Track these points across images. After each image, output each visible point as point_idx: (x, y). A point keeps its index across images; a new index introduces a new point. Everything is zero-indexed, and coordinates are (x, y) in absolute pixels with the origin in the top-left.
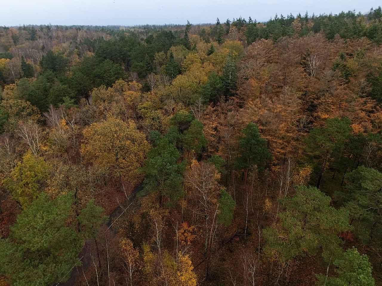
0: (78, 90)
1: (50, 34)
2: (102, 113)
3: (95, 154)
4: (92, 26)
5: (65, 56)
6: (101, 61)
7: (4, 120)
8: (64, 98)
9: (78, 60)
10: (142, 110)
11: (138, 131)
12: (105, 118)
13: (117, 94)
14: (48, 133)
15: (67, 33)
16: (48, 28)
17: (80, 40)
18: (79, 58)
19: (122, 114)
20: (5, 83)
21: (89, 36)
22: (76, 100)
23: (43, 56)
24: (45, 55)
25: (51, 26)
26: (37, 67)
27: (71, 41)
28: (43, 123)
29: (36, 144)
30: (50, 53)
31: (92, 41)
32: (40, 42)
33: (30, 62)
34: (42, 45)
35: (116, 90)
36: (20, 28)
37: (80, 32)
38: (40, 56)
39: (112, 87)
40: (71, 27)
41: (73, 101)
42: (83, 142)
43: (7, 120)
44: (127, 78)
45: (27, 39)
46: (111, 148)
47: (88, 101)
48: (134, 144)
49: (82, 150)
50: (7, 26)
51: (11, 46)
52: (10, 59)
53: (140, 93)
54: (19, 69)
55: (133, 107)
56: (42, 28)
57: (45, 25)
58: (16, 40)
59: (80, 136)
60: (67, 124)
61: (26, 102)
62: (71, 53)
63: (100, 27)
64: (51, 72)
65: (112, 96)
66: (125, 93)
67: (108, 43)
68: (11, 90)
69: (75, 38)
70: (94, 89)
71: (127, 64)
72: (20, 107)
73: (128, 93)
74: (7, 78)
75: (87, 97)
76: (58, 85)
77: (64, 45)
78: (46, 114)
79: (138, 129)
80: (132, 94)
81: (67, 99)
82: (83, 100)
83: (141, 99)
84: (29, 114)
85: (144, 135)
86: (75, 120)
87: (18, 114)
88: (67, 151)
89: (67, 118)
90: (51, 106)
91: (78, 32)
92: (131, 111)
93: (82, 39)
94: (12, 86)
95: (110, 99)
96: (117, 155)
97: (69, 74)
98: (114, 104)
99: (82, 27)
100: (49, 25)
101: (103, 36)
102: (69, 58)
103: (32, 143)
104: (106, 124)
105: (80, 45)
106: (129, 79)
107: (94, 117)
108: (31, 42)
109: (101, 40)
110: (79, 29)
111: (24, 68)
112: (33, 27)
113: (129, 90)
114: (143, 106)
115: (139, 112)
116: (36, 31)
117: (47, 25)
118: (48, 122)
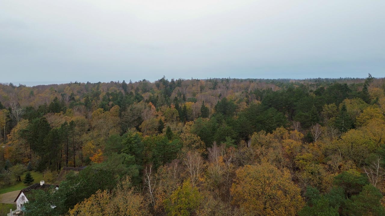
0: (240, 133)
1: (228, 85)
2: (258, 157)
3: (244, 197)
4: (263, 79)
5: (235, 103)
6: (266, 109)
7: (179, 149)
8: (227, 138)
9: (246, 107)
10: (300, 161)
11: (292, 183)
12: (260, 162)
13: (276, 140)
14: (207, 166)
15: (242, 85)
16: (228, 80)
17: (251, 91)
18: (246, 105)
19: (278, 161)
20: (187, 120)
21: (259, 88)
22: (236, 140)
23: (218, 102)
24: (220, 101)
25: (230, 79)
26: (212, 111)
27: (244, 91)
28: (206, 157)
29: (196, 174)
30: (224, 100)
31: (261, 91)
32: (219, 91)
33: (208, 106)
34: (219, 93)
35: (276, 137)
36: (207, 81)
37: (253, 83)
38: (216, 101)
39: (271, 133)
40: (246, 80)
41: (233, 141)
42: (235, 182)
43: (181, 149)
44: (289, 126)
45: (210, 89)
46: (260, 194)
47: (247, 144)
48: (286, 196)
49: (232, 190)
50: (199, 79)
51: (198, 93)
52: (195, 103)
53: (300, 143)
54: (199, 111)
55: (291, 156)
56: (222, 80)
57: (225, 79)
58: (202, 88)
59: (233, 175)
60: (224, 161)
61: (197, 136)
62: (241, 101)
63: (271, 80)
64: (221, 115)
65: (270, 142)
66: (284, 141)
67: (276, 94)
68: (190, 126)
69: (247, 89)
70: (254, 133)
71: (291, 113)
72: (192, 140)
73: (287, 141)
74: (189, 117)
75: (247, 140)
76: (225, 126)
77: (237, 94)
78: (209, 149)
79: (293, 180)
80: (292, 143)
81: (228, 139)
82: (243, 142)
83: (301, 149)
84: (197, 148)
85: (299, 189)
86: (232, 159)
87: (189, 146)
88: (219, 187)
89: (225, 155)
90: (215, 143)
91: (250, 84)
92: (287, 160)
93: (253, 90)
94: (191, 123)
95: (268, 145)
96: (266, 204)
97: (235, 118)
98: (271, 150)
99: (255, 80)
100: (229, 78)
101: (272, 88)
102: (238, 104)
103: (193, 172)
104: (260, 168)
105: (250, 94)
106: (291, 128)
107: (249, 159)
108: (213, 90)
109: (269, 90)
110: (251, 81)
111: (203, 110)
112: (217, 80)
113: (289, 138)
114: (302, 156)
115: (297, 163)
116: (218, 82)
117: (227, 78)
118: (209, 157)
